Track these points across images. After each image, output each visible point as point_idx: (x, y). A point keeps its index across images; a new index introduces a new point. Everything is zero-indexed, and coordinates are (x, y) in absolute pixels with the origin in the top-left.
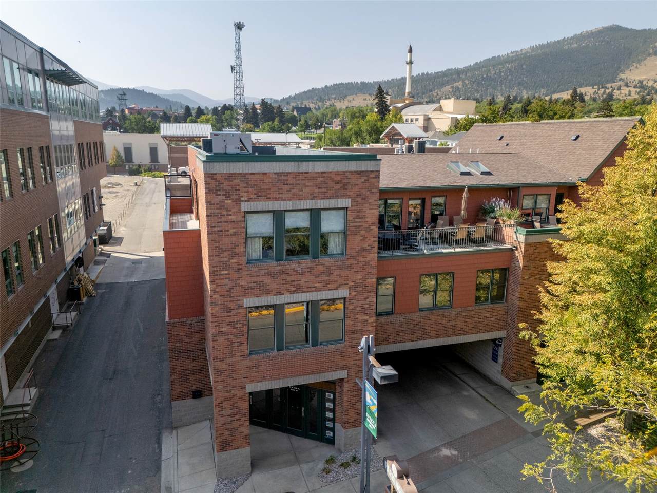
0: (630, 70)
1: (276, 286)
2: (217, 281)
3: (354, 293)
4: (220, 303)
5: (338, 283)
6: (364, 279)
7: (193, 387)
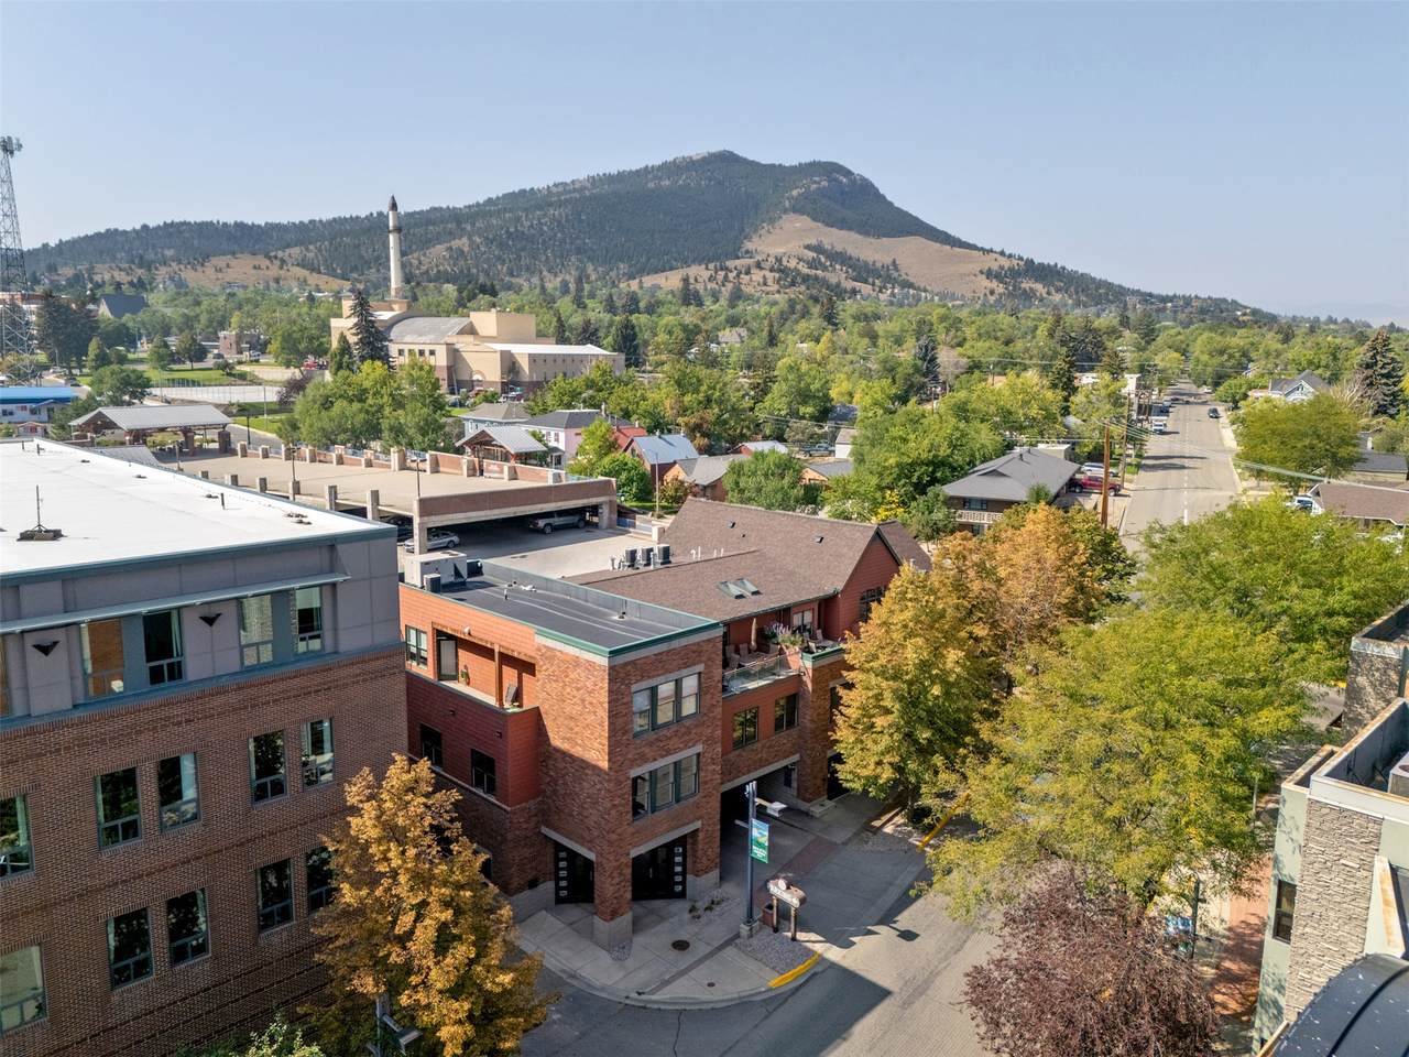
0: (760, 236)
1: (653, 754)
2: (613, 761)
3: (705, 748)
4: (614, 777)
5: (696, 740)
6: (713, 732)
7: (530, 877)
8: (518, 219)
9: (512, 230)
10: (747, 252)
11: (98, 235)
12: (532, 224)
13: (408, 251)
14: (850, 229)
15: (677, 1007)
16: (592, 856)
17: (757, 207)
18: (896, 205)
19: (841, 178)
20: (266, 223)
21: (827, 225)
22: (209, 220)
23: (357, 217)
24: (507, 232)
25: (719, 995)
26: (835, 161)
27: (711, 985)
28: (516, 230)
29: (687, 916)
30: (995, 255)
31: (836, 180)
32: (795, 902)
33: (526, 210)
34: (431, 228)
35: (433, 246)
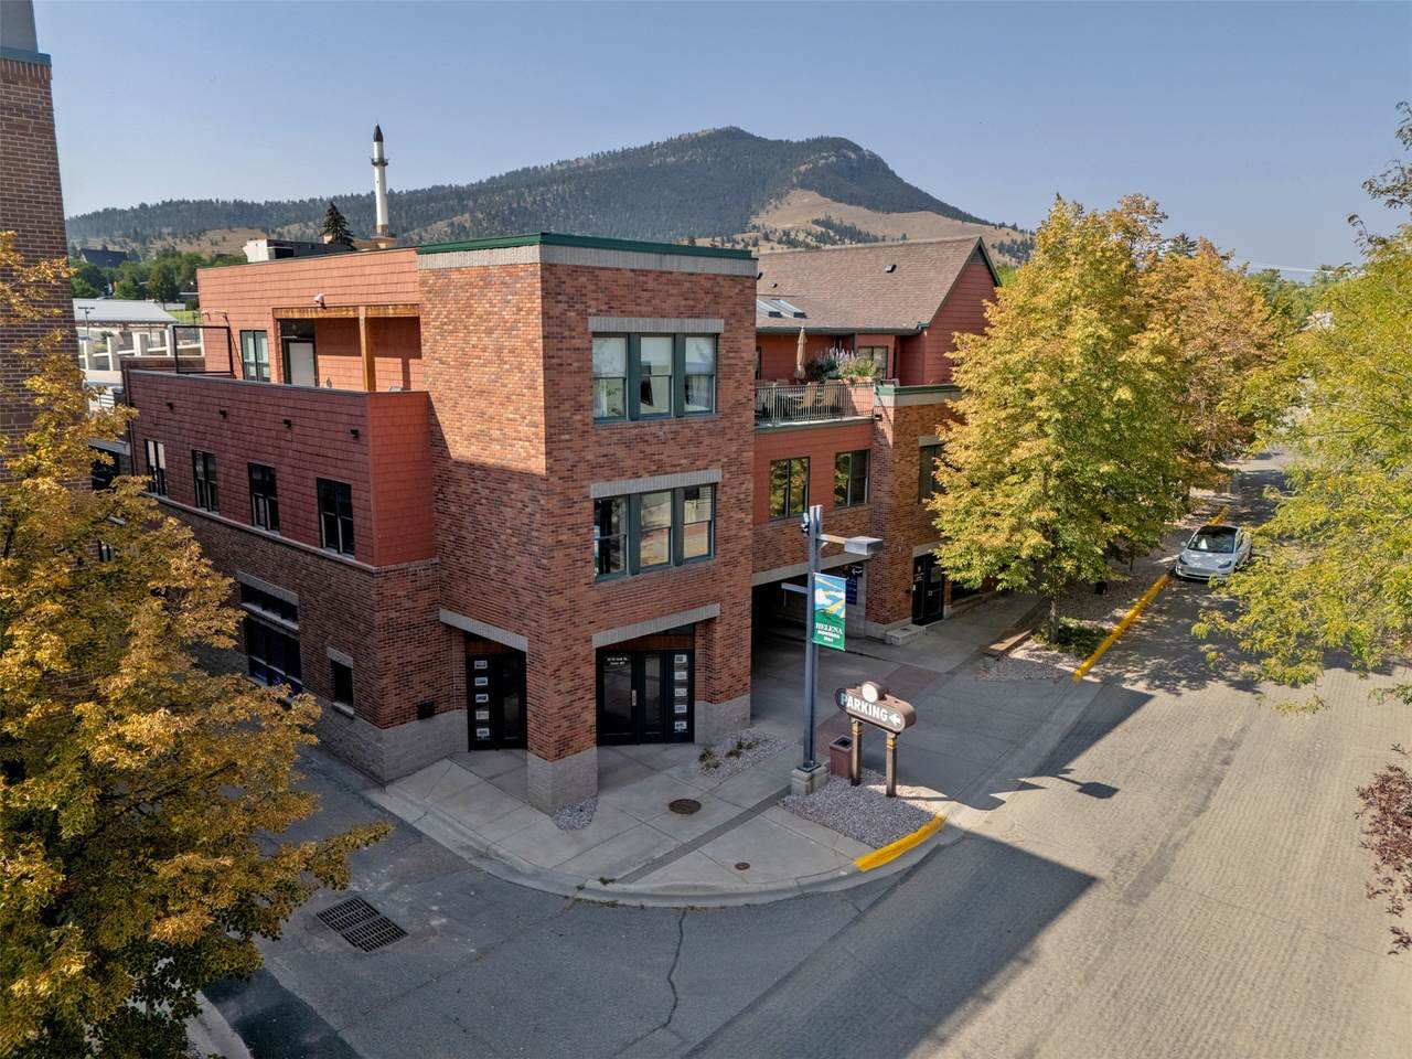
0: (768, 212)
1: (632, 463)
2: (555, 453)
3: (728, 476)
4: (558, 491)
5: (709, 458)
6: (740, 452)
7: (420, 698)
8: (521, 195)
9: (515, 205)
10: (754, 227)
11: (97, 215)
12: (535, 200)
13: (409, 226)
14: (859, 204)
15: (677, 904)
16: (519, 642)
17: (764, 182)
18: (906, 181)
19: (850, 153)
20: (266, 202)
21: (835, 200)
22: (208, 199)
23: (358, 196)
24: (510, 208)
25: (755, 883)
26: (843, 136)
27: (743, 866)
28: (519, 206)
29: (695, 766)
30: (1007, 230)
31: (845, 156)
32: (896, 721)
33: (528, 186)
34: (432, 204)
35: (435, 223)
